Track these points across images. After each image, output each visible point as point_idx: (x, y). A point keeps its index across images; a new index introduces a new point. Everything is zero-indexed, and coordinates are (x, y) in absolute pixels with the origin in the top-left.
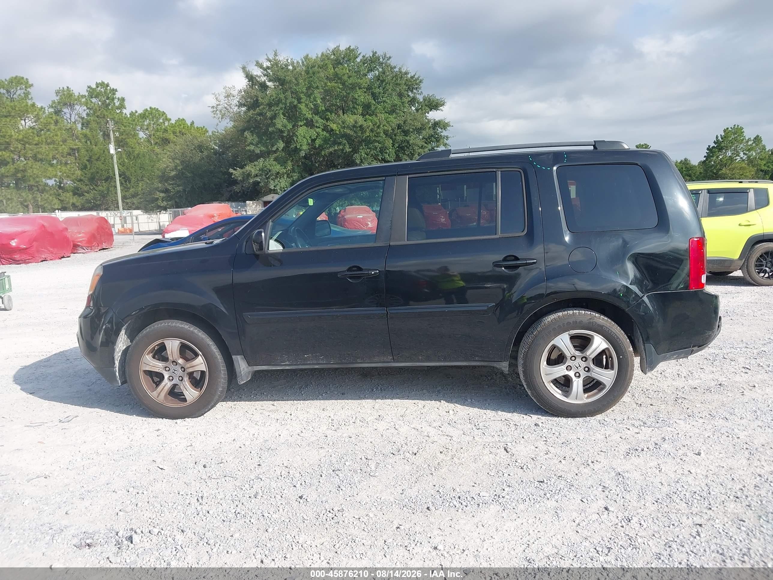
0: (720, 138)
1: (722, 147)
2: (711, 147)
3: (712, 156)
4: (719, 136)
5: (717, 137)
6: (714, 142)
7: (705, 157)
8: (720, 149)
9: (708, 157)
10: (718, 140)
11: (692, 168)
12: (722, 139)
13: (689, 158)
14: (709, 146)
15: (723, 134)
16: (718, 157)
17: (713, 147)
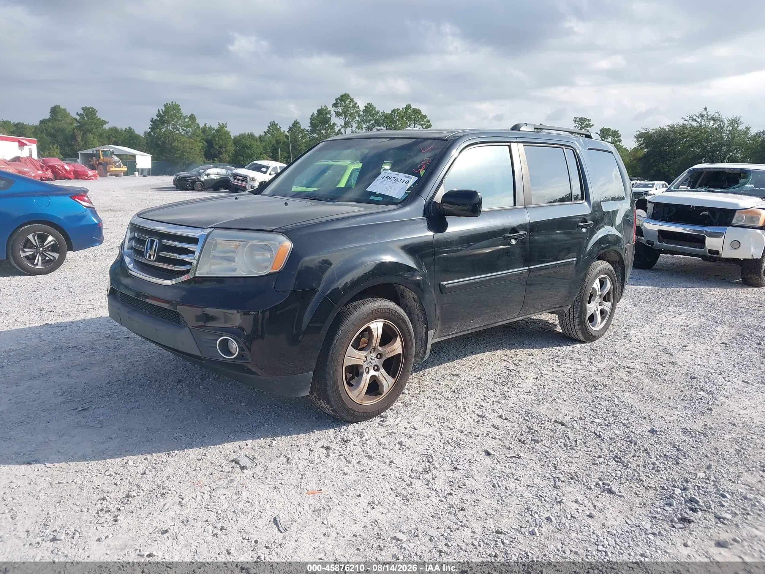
0: (161, 112)
1: (164, 121)
2: (154, 119)
3: (156, 129)
4: (160, 110)
5: (159, 111)
6: (157, 116)
7: (150, 128)
8: (162, 123)
9: (152, 129)
10: (160, 114)
11: (138, 137)
12: (163, 113)
13: (132, 127)
14: (152, 118)
15: (164, 109)
16: (160, 129)
17: (156, 120)
